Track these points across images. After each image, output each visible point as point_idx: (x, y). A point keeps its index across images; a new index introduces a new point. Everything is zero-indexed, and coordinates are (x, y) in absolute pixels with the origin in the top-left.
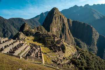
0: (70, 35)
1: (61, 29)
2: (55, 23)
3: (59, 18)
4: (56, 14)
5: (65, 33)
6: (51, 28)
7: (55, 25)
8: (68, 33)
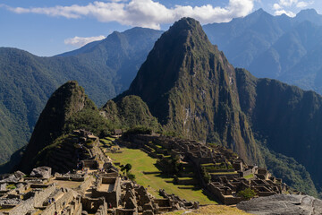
0: (247, 141)
1: (211, 115)
2: (187, 87)
3: (203, 65)
4: (193, 45)
5: (229, 134)
6: (174, 106)
7: (189, 95)
8: (239, 132)
